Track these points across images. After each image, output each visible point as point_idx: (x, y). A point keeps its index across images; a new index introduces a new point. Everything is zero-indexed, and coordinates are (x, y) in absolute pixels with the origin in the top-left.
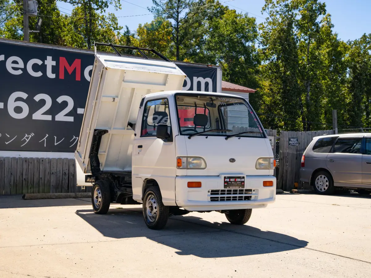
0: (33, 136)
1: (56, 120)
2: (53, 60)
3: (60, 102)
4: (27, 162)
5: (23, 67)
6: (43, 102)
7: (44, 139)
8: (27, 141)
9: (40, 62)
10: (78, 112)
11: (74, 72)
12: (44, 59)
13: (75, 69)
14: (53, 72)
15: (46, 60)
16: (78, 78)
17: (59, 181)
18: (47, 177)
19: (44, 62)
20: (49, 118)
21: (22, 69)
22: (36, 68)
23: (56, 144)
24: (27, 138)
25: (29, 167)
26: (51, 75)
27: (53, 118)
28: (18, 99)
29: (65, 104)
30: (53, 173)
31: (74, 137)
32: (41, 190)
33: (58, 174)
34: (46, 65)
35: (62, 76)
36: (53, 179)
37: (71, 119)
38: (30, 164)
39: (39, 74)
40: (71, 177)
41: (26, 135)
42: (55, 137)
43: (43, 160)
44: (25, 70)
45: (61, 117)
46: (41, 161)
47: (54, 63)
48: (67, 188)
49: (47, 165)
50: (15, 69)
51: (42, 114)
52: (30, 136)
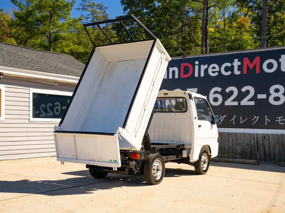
0: (225, 117)
1: (241, 104)
2: (239, 61)
3: (244, 92)
4: (221, 135)
5: (218, 70)
6: (232, 93)
7: (233, 119)
8: (222, 120)
9: (229, 65)
10: (258, 98)
11: (255, 67)
12: (232, 62)
13: (255, 65)
14: (238, 70)
15: (234, 62)
16: (258, 71)
17: (244, 150)
18: (234, 146)
19: (232, 64)
20: (236, 103)
21: (217, 72)
22: (227, 69)
23: (241, 123)
24: (222, 118)
25: (222, 139)
26: (237, 72)
27: (239, 103)
28: (216, 92)
29: (248, 92)
30: (239, 144)
31: (255, 117)
32: (230, 156)
33: (242, 145)
34: (234, 66)
35: (245, 72)
36: (239, 148)
37: (252, 103)
38: (223, 137)
39: (229, 73)
40: (253, 147)
41: (221, 116)
42: (240, 118)
43: (232, 134)
44: (219, 72)
45: (245, 102)
46: (230, 134)
47: (239, 63)
48: (250, 156)
49: (235, 138)
50: (214, 72)
51: (231, 101)
52: (224, 117)
